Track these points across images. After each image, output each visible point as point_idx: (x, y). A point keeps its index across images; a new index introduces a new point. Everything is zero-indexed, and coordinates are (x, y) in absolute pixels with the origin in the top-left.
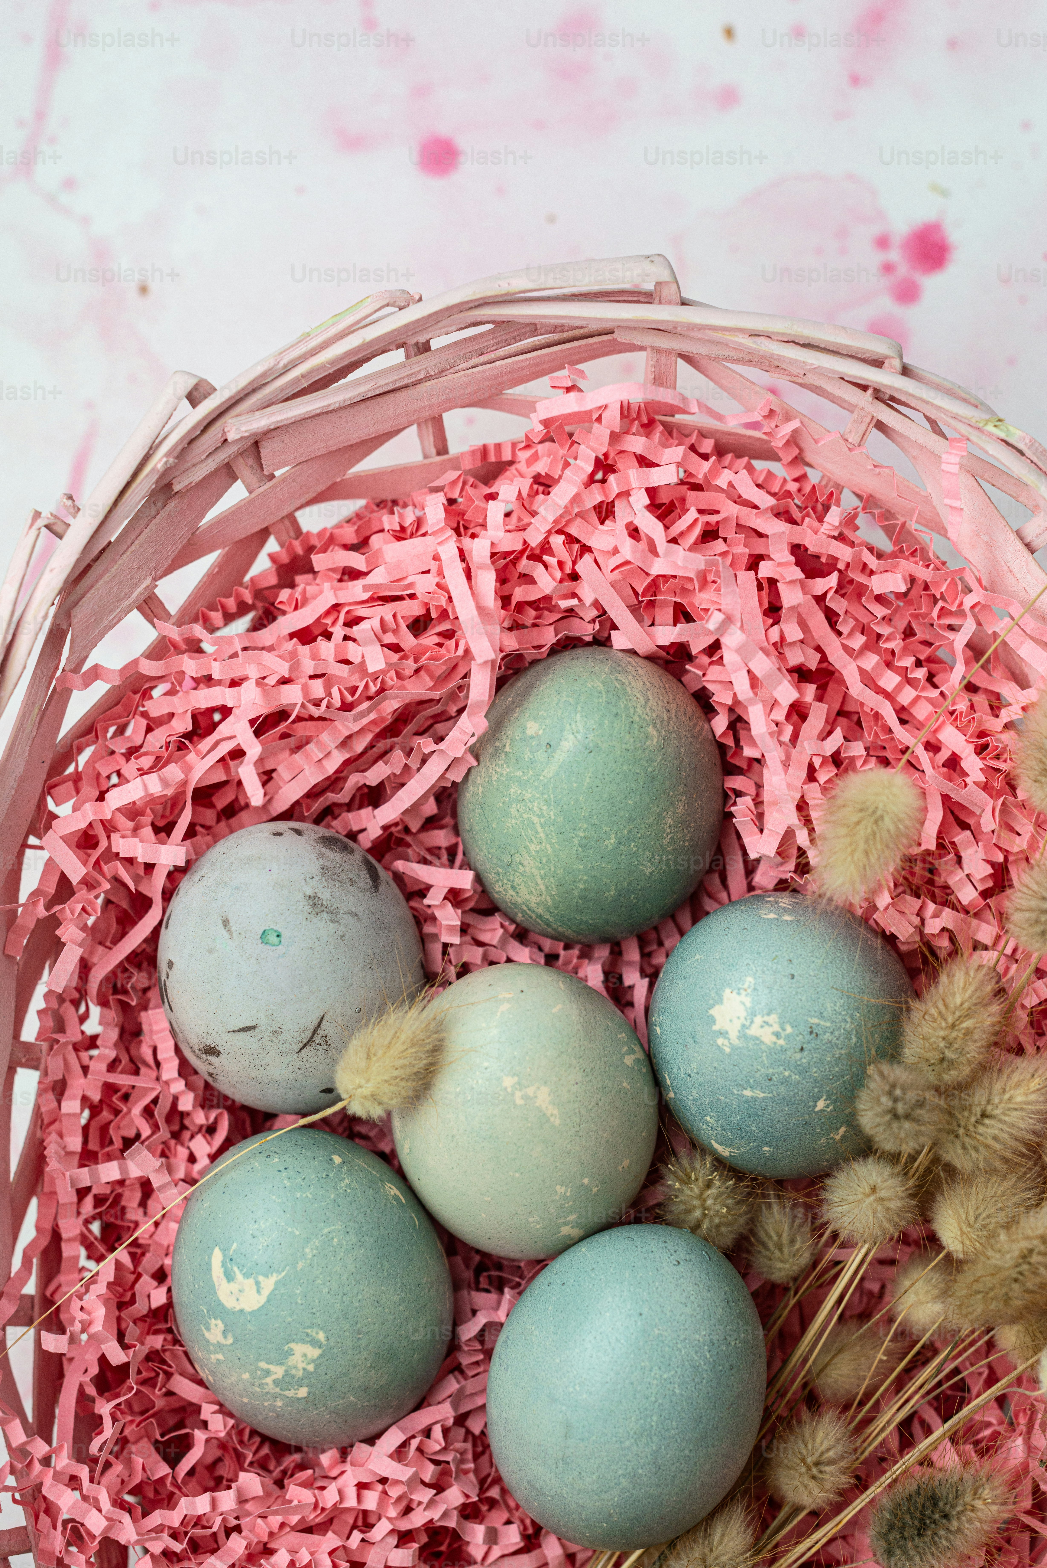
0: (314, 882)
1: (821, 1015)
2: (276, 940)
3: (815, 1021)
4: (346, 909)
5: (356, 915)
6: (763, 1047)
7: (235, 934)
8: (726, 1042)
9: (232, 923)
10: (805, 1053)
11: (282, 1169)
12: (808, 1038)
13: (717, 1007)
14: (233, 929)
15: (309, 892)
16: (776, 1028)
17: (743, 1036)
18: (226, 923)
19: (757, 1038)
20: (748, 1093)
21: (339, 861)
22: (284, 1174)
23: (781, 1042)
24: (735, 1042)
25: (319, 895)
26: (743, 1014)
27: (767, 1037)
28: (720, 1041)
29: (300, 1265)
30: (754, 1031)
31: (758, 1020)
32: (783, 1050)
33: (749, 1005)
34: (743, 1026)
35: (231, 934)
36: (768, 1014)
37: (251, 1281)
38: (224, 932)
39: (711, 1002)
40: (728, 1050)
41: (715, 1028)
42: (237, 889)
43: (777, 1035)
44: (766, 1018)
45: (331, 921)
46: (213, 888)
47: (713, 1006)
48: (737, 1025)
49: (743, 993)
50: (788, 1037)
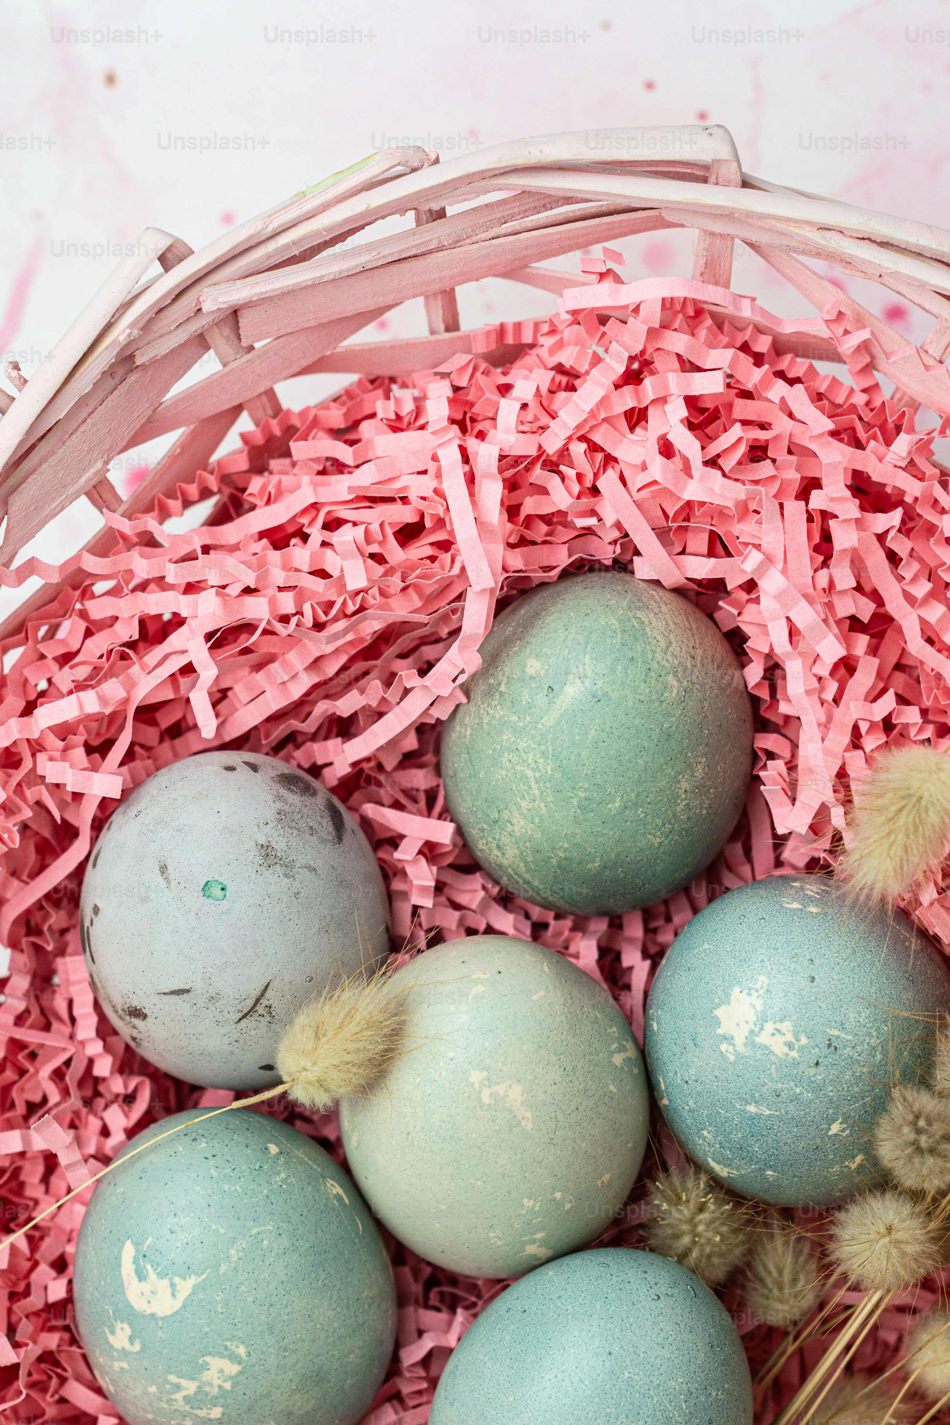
0: (268, 829)
1: (842, 1027)
2: (220, 894)
3: (836, 1032)
4: (303, 862)
5: (314, 869)
6: (773, 1058)
7: (173, 884)
8: (731, 1049)
9: (170, 869)
10: (821, 1068)
11: (209, 1156)
12: (825, 1051)
13: (723, 1007)
14: (172, 877)
15: (262, 840)
16: (789, 1037)
17: (750, 1042)
18: (163, 869)
19: (767, 1048)
20: (752, 1109)
21: (299, 804)
22: (212, 1162)
23: (794, 1054)
24: (741, 1049)
25: (273, 844)
26: (752, 1018)
27: (778, 1046)
28: (724, 1047)
29: (223, 1268)
30: (764, 1039)
31: (769, 1027)
32: (796, 1063)
33: (759, 1008)
34: (752, 1032)
35: (169, 883)
36: (781, 1021)
37: (166, 1282)
38: (161, 879)
39: (717, 1001)
40: (732, 1058)
41: (719, 1031)
42: (179, 830)
43: (790, 1046)
44: (778, 1025)
45: (285, 875)
46: (151, 827)
47: (719, 1006)
48: (745, 1031)
49: (755, 994)
50: (802, 1049)
